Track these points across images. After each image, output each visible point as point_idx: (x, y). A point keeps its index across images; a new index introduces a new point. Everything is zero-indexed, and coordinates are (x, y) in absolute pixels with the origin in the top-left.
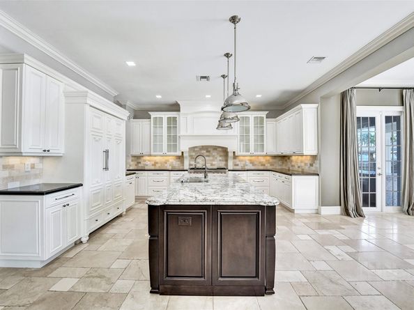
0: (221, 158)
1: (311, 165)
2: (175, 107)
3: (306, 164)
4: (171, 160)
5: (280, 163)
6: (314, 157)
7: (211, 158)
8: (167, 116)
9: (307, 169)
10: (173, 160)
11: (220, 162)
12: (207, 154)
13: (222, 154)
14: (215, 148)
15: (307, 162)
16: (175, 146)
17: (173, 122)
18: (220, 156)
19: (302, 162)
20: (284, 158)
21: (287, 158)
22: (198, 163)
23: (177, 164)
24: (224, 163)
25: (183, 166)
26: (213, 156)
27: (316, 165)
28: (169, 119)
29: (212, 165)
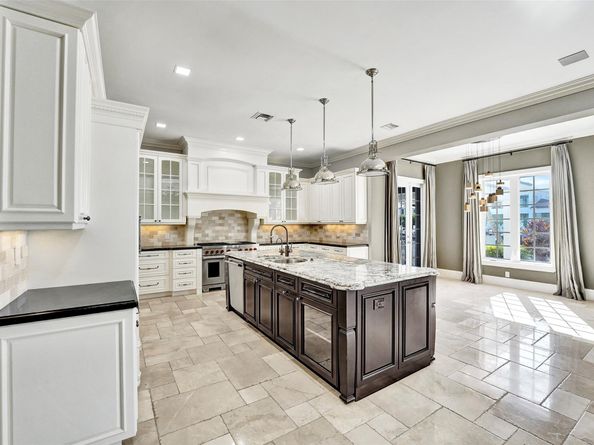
0: (239, 228)
1: (358, 235)
2: (179, 146)
3: (349, 234)
4: (160, 232)
5: (308, 233)
6: (362, 227)
7: (225, 228)
8: (161, 159)
9: (350, 239)
10: (164, 233)
11: (237, 234)
12: (221, 222)
13: (242, 222)
14: (233, 213)
15: (350, 231)
16: (176, 209)
17: (172, 170)
18: (239, 225)
19: (342, 231)
20: (312, 227)
21: (317, 228)
22: (207, 235)
23: (172, 238)
24: (244, 234)
25: (183, 240)
26: (230, 225)
27: (365, 234)
28: (165, 164)
29: (227, 238)
